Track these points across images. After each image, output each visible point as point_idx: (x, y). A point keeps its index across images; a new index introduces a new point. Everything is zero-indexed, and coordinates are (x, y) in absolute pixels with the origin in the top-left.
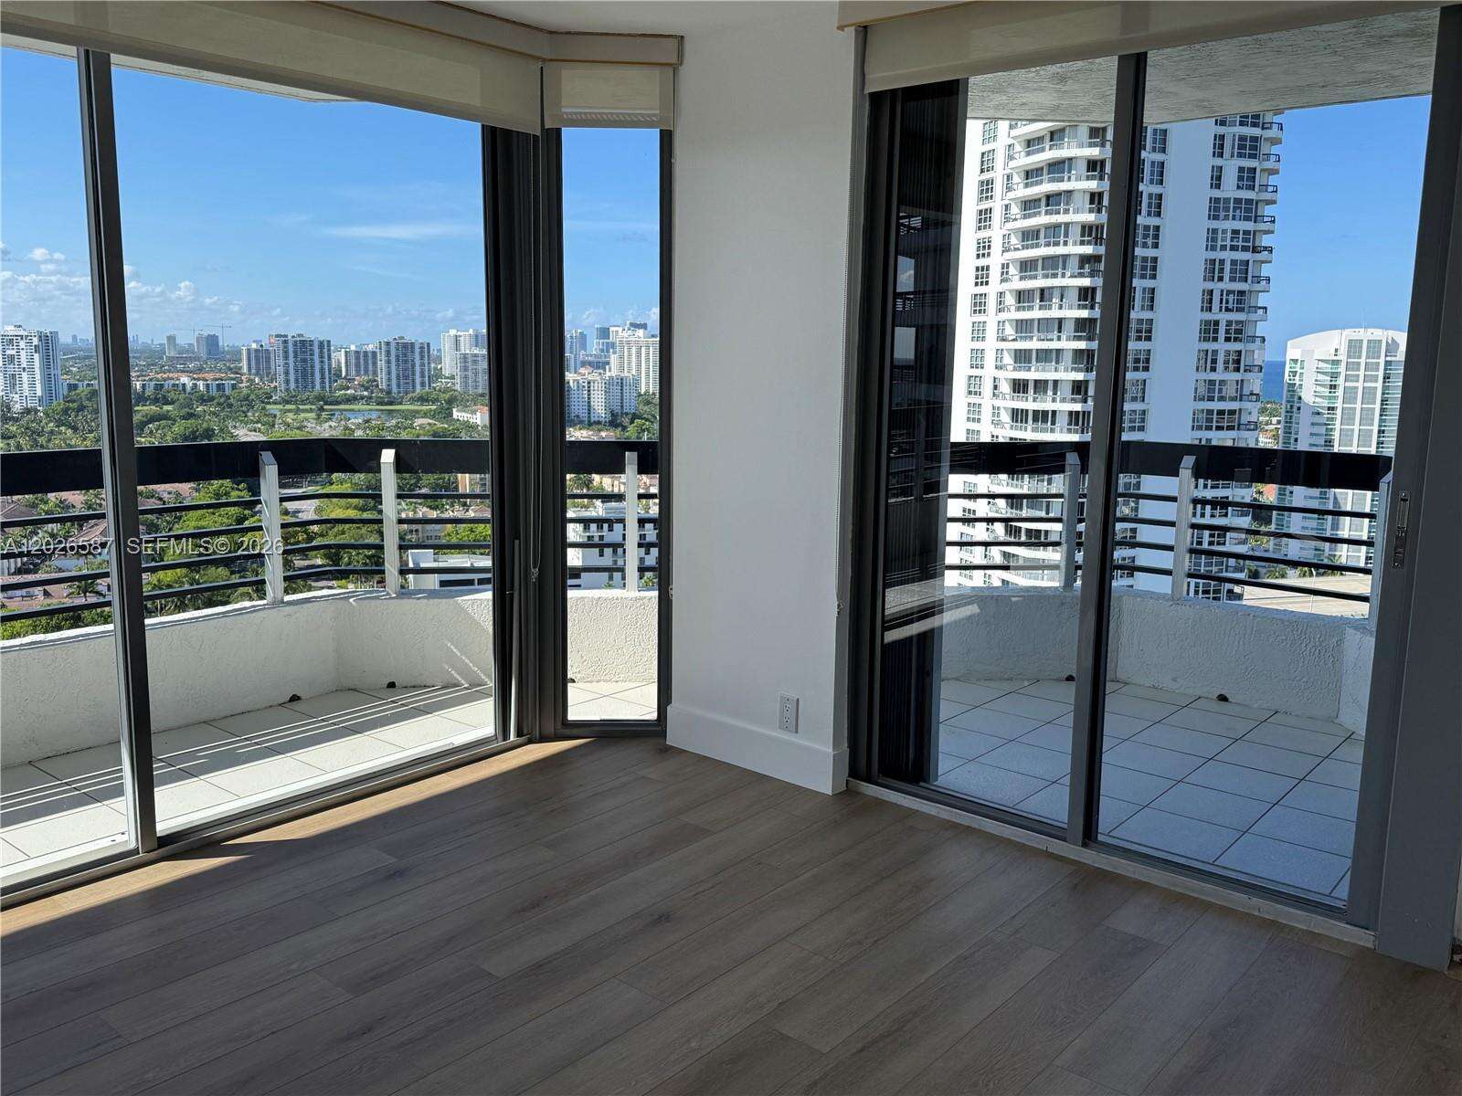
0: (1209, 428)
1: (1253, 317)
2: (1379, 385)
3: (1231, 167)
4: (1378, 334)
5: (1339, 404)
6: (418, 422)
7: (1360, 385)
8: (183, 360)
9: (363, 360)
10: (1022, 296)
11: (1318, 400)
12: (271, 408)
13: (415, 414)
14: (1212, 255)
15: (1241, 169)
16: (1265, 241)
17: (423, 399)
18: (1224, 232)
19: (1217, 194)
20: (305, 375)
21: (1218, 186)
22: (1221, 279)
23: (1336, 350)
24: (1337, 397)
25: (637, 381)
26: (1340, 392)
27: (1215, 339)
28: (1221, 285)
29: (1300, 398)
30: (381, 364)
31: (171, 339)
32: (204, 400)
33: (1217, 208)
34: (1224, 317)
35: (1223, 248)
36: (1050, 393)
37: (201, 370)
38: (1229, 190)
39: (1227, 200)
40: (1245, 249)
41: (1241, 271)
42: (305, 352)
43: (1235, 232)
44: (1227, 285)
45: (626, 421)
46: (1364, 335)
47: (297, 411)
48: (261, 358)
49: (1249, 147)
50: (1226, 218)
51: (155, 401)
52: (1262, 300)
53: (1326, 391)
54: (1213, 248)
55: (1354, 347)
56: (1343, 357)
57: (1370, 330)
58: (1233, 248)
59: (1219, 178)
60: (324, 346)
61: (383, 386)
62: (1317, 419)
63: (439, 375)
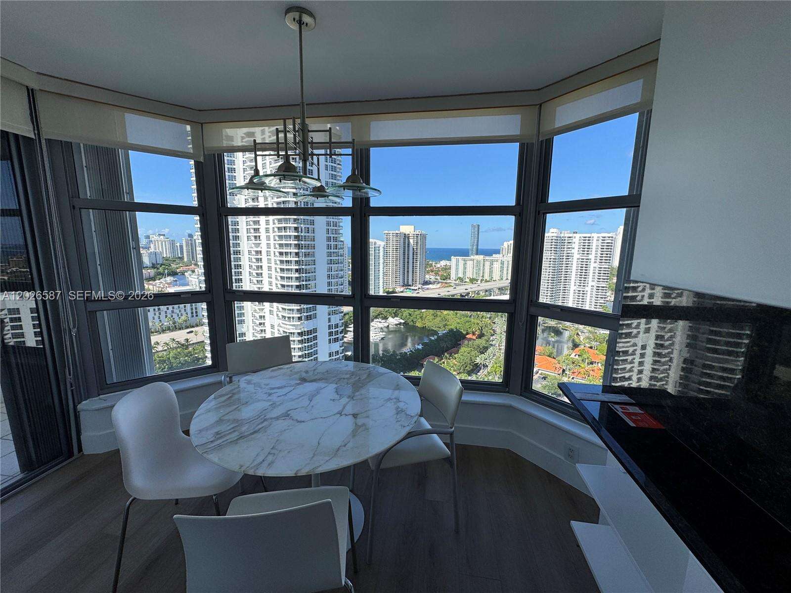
10: (279, 229)
27: (331, 241)
34: (332, 236)
36: (289, 255)
44: (332, 228)
45: (158, 266)
52: (341, 232)
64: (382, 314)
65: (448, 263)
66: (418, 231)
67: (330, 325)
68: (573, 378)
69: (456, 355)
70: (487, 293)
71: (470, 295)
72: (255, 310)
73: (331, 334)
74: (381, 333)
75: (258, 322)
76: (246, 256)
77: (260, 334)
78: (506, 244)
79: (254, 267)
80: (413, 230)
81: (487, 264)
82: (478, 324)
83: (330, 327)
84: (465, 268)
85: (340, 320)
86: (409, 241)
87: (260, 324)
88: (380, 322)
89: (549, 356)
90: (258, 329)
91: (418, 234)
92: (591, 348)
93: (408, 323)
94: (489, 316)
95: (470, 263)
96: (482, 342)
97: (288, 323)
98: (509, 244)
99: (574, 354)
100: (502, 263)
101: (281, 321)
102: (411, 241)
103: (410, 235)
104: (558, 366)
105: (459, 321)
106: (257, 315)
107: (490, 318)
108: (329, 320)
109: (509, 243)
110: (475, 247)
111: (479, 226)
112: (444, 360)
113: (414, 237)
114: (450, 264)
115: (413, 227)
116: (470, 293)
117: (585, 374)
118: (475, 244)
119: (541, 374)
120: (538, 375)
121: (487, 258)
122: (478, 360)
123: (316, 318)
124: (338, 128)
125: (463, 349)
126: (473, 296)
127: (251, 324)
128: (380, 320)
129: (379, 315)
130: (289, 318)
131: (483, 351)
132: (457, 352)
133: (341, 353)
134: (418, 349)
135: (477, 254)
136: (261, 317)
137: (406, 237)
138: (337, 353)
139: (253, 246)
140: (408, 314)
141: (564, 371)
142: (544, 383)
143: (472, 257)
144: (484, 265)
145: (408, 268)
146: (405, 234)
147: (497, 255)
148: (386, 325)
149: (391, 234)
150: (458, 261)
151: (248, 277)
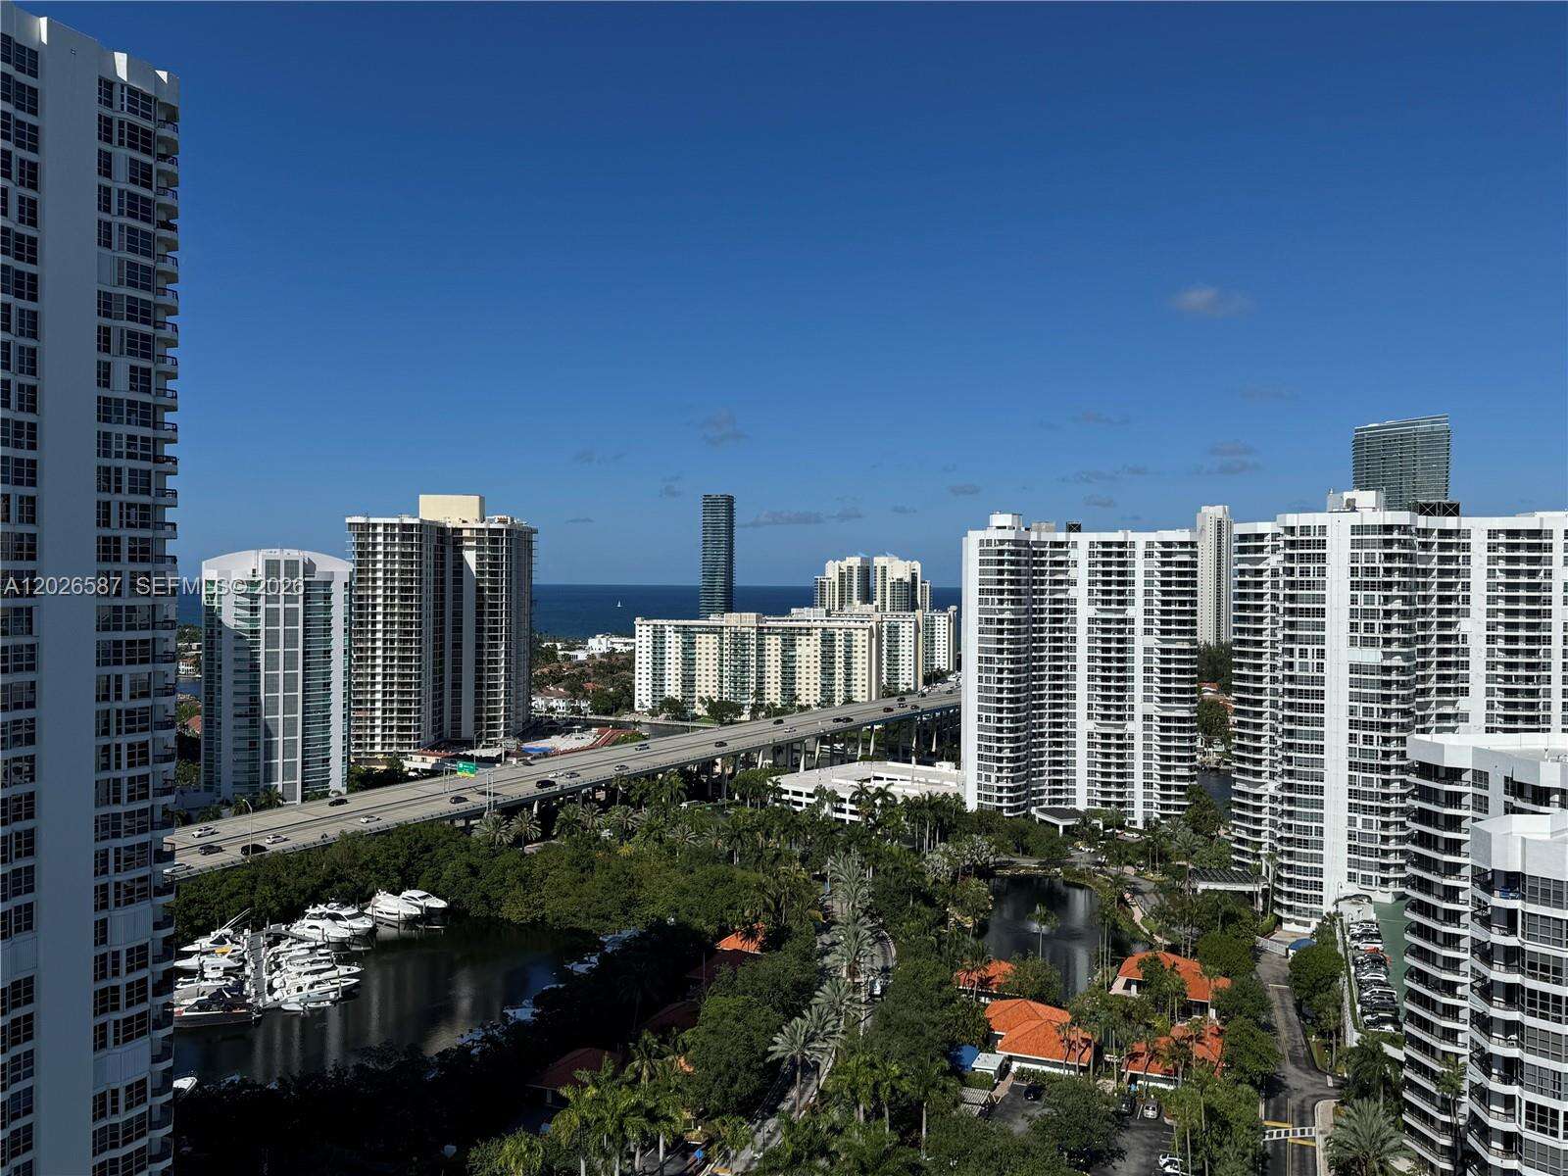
0: (118, 663)
1: (161, 534)
2: (300, 606)
3: (121, 366)
4: (294, 554)
5: (262, 627)
7: (281, 606)
11: (239, 623)
14: (106, 462)
15: (133, 369)
16: (169, 450)
18: (119, 437)
19: (106, 393)
21: (107, 385)
22: (118, 490)
23: (254, 571)
24: (258, 620)
26: (261, 615)
27: (118, 559)
28: (119, 497)
29: (220, 621)
33: (107, 409)
34: (126, 534)
35: (119, 455)
38: (121, 388)
39: (119, 402)
40: (145, 458)
41: (142, 482)
43: (132, 438)
44: (126, 497)
46: (282, 555)
49: (141, 346)
50: (120, 421)
52: (170, 515)
53: (247, 614)
54: (107, 455)
55: (272, 567)
56: (261, 576)
57: (286, 551)
58: (130, 456)
59: (107, 375)
62: (240, 644)
64: (340, 879)
65: (619, 645)
66: (496, 518)
67: (104, 957)
68: (1134, 1079)
69: (687, 1036)
70: (781, 759)
71: (718, 769)
73: (105, 1001)
74: (343, 970)
78: (832, 571)
80: (477, 516)
81: (774, 644)
82: (761, 888)
83: (103, 966)
84: (689, 662)
85: (157, 926)
86: (462, 557)
88: (335, 917)
89: (1040, 998)
91: (500, 531)
92: (1174, 949)
93: (467, 911)
94: (797, 851)
95: (706, 645)
96: (785, 962)
98: (845, 570)
99: (1120, 982)
100: (828, 639)
102: (470, 558)
103: (466, 533)
104: (1078, 1034)
105: (682, 880)
107: (804, 859)
108: (102, 931)
109: (844, 565)
110: (720, 580)
111: (730, 500)
112: (636, 1064)
113: (480, 541)
114: (625, 649)
115: (476, 499)
116: (718, 760)
117: (1174, 1058)
118: (721, 569)
119: (1021, 1075)
120: (1009, 1080)
121: (771, 622)
122: (781, 1046)
123: (29, 927)
124: (163, 75)
125: (714, 1005)
126: (729, 771)
128: (333, 908)
129: (327, 884)
131: (795, 998)
132: (691, 1019)
133: (157, 1093)
134: (520, 1023)
135: (729, 608)
137: (447, 539)
138: (137, 1092)
140: (462, 871)
141: (1098, 1053)
142: (1038, 1111)
143: (714, 620)
144: (761, 648)
145: (457, 669)
146: (442, 530)
147: (806, 612)
148: (366, 924)
149: (380, 530)
150: (658, 637)
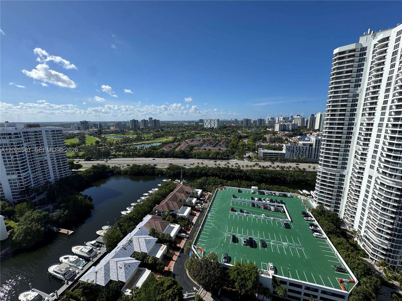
6: (262, 130)
8: (233, 122)
9: (255, 122)
12: (243, 128)
13: (261, 129)
17: (263, 127)
20: (247, 124)
25: (297, 124)
30: (257, 122)
31: (232, 120)
32: (235, 127)
37: (235, 123)
42: (247, 121)
45: (295, 130)
47: (246, 129)
48: (242, 122)
51: (229, 127)
60: (250, 120)
61: (257, 125)
63: (265, 123)
72: (357, 163)
75: (357, 171)
76: (358, 126)
77: (357, 179)
79: (363, 134)
87: (359, 173)
90: (356, 175)
97: (389, 178)
101: (380, 176)
106: (358, 166)
127: (351, 171)
130: (390, 174)
136: (360, 168)
139: (366, 119)
151: (356, 141)
